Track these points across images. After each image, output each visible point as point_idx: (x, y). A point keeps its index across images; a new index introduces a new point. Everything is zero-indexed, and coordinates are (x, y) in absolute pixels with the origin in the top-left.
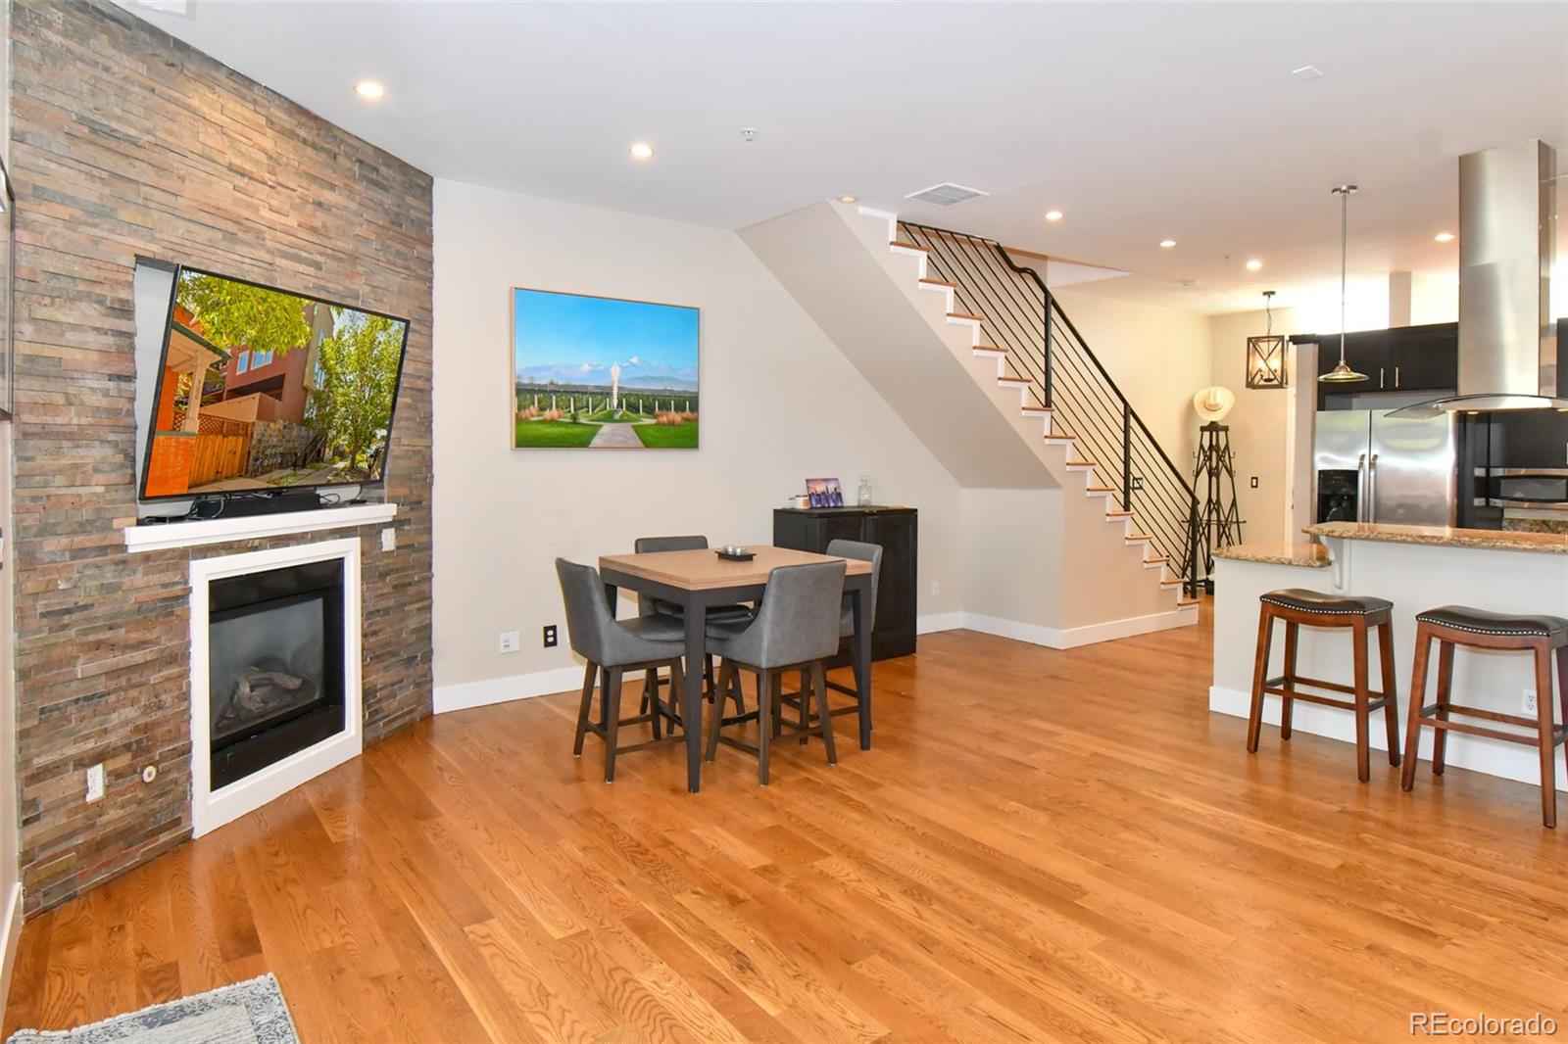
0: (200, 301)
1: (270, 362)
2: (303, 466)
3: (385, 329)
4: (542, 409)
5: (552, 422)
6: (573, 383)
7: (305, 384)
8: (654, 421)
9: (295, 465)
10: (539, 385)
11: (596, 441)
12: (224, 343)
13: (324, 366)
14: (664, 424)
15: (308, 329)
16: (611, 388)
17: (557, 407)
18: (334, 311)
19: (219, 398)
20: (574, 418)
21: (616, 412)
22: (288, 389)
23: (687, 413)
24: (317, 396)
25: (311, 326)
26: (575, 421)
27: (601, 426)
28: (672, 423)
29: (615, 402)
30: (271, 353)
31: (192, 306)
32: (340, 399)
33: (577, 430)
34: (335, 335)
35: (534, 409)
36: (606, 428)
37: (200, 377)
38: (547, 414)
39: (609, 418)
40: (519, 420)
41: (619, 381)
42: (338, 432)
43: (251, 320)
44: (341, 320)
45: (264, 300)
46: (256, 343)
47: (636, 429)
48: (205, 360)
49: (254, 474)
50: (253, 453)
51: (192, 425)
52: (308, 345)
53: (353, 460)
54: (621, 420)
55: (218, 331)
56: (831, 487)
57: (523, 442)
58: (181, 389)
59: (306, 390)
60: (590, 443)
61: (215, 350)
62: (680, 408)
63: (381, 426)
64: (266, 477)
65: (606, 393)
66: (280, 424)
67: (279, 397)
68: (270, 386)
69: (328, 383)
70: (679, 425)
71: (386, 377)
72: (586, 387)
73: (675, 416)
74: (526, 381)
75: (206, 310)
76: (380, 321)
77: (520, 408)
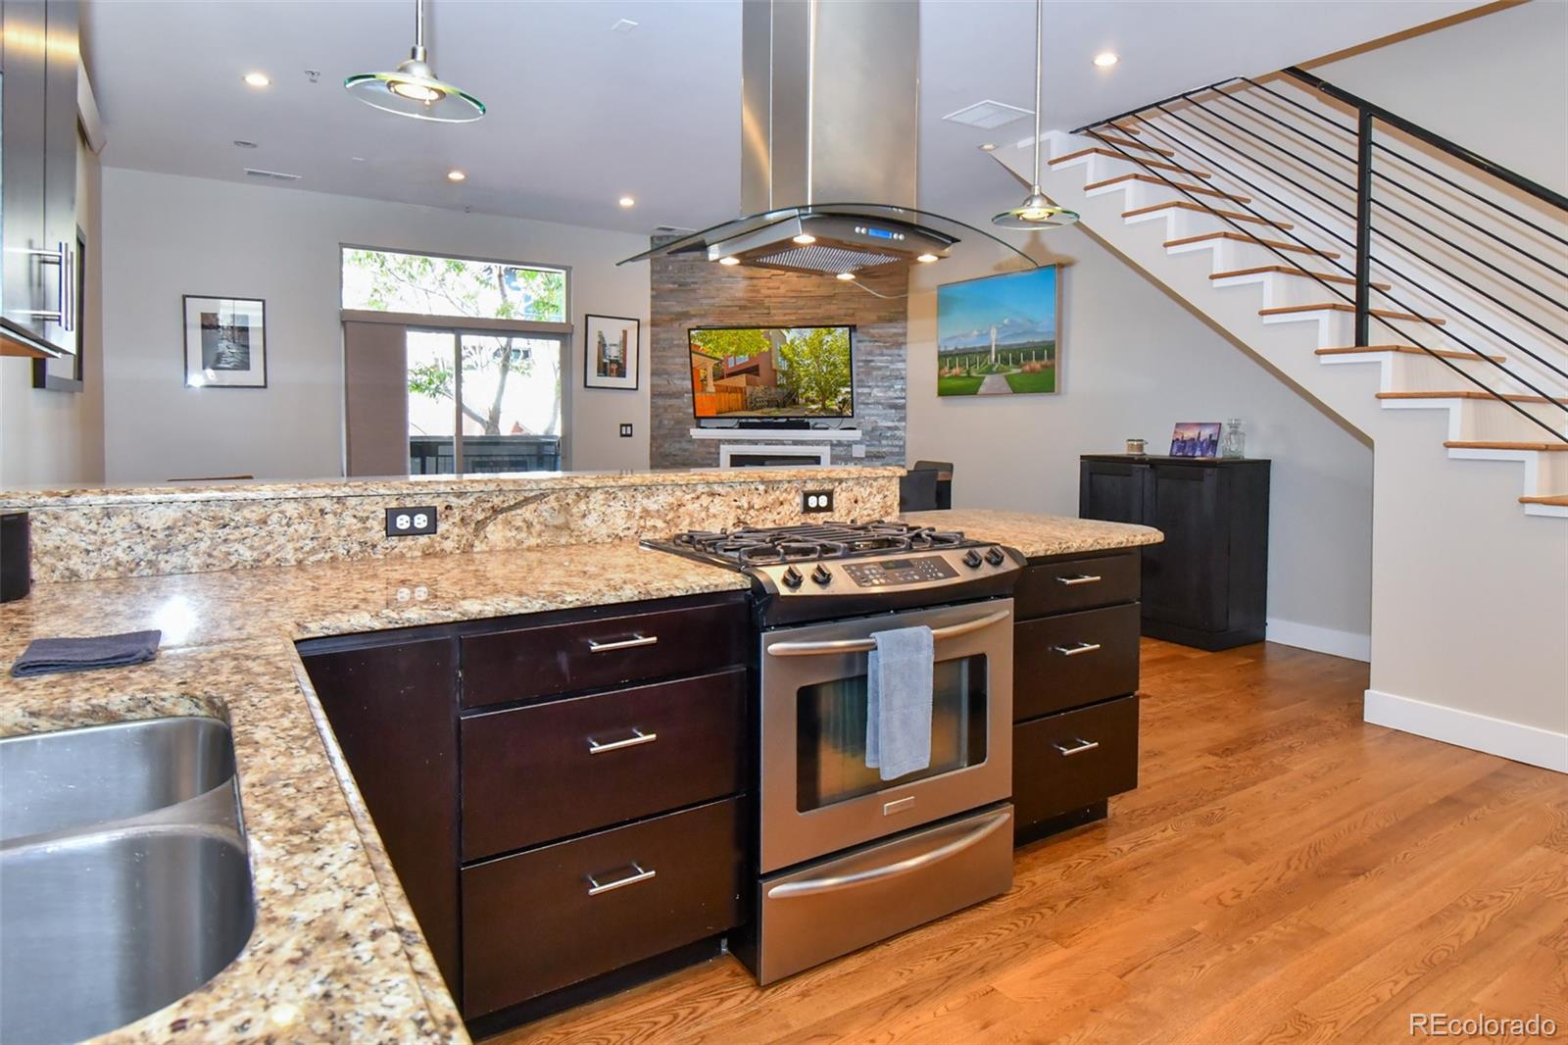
0: (701, 341)
1: (747, 360)
2: (784, 407)
3: (830, 333)
4: (951, 368)
5: (956, 377)
6: (969, 346)
7: (774, 367)
8: (1019, 371)
9: (778, 406)
10: (949, 351)
11: (982, 390)
12: (719, 355)
13: (785, 357)
14: (1027, 372)
15: (768, 343)
16: (990, 347)
17: (960, 365)
18: (784, 331)
19: (722, 378)
20: (968, 372)
21: (993, 365)
22: (761, 371)
23: (1046, 361)
24: (784, 373)
25: (770, 340)
26: (969, 376)
27: (984, 378)
28: (1033, 371)
29: (993, 357)
30: (747, 356)
31: (698, 343)
32: (802, 374)
33: (970, 382)
34: (788, 342)
35: (946, 369)
36: (988, 379)
37: (710, 371)
38: (954, 371)
39: (989, 371)
40: (940, 377)
41: (996, 340)
42: (806, 390)
43: (731, 344)
44: (791, 335)
45: (736, 334)
46: (736, 353)
47: (1007, 378)
48: (710, 364)
49: (752, 409)
50: (749, 400)
51: (711, 388)
52: (770, 350)
53: (824, 404)
54: (997, 372)
55: (714, 351)
56: (1206, 433)
57: (943, 392)
58: (702, 376)
59: (775, 371)
60: (977, 390)
61: (715, 358)
62: (1040, 357)
63: (844, 386)
64: (760, 411)
65: (986, 351)
66: (762, 387)
67: (758, 375)
68: (752, 370)
69: (790, 366)
70: (1039, 372)
71: (840, 359)
72: (974, 348)
73: (1036, 364)
74: (942, 349)
75: (706, 343)
76: (824, 330)
77: (940, 368)
